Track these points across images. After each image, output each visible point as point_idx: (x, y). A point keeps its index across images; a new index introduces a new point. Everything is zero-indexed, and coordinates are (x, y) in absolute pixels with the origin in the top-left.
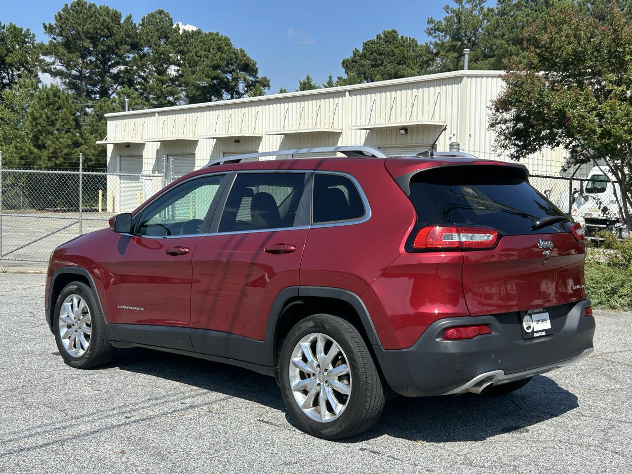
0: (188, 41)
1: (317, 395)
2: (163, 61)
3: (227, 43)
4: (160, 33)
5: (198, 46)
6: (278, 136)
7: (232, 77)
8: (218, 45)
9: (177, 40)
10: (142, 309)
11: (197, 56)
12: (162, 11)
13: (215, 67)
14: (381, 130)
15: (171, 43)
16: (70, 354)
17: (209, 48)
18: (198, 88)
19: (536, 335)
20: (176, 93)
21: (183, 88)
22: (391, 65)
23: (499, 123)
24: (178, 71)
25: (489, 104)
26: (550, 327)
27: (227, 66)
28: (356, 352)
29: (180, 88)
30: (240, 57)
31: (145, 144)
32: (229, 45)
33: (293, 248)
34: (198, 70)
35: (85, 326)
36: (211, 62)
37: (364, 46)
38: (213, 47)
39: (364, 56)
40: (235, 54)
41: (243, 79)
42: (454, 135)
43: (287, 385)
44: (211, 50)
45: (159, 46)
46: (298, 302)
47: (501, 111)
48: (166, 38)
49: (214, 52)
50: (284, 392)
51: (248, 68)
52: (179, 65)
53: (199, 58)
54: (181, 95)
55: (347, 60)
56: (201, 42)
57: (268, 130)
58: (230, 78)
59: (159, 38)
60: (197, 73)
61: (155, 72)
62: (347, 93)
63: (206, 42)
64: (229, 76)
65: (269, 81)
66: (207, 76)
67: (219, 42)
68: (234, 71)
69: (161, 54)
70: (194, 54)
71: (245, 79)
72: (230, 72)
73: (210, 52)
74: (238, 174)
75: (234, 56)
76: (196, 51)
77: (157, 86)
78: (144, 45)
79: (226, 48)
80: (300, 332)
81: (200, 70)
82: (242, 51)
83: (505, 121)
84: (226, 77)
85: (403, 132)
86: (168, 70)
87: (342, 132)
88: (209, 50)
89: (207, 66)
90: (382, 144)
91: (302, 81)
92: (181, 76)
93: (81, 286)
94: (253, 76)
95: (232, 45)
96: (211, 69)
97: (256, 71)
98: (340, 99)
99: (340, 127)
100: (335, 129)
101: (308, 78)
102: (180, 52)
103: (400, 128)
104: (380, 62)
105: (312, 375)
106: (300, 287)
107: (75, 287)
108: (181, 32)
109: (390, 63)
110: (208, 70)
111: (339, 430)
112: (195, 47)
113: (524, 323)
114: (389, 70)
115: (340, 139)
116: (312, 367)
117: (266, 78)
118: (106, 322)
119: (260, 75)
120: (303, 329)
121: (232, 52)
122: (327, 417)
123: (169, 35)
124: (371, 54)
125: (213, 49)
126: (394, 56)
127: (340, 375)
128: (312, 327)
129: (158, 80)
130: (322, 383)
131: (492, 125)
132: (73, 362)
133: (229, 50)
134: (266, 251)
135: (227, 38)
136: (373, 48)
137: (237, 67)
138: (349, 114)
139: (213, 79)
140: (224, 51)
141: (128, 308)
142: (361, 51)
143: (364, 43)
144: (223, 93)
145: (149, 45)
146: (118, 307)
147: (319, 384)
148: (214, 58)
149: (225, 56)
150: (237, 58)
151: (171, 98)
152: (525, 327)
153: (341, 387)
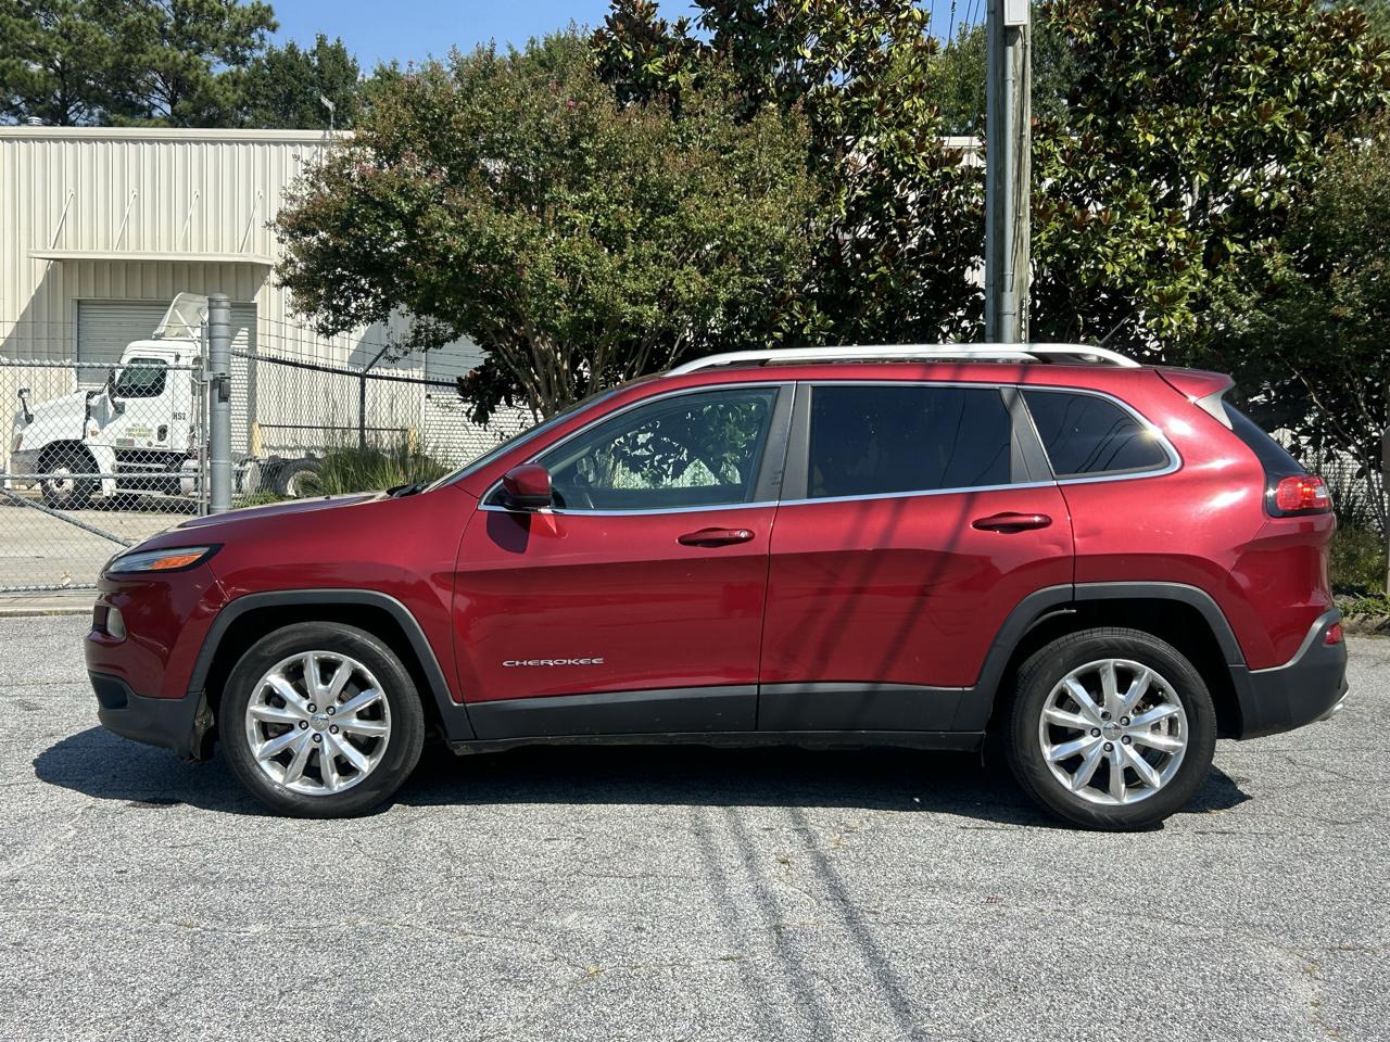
10: (594, 661)
33: (1037, 519)
35: (354, 719)
43: (1038, 759)
46: (1063, 612)
50: (1029, 768)
74: (814, 388)
105: (1088, 732)
106: (1077, 586)
118: (456, 704)
130: (1113, 743)
134: (975, 527)
141: (542, 662)
146: (505, 664)
153: (1161, 741)
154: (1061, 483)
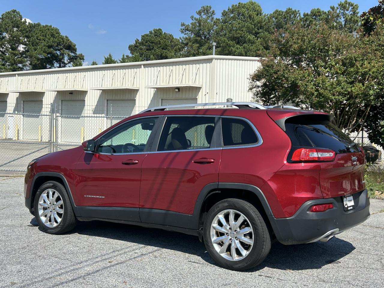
0: (32, 30)
1: (230, 245)
2: (15, 42)
3: (57, 32)
4: (14, 24)
5: (38, 33)
6: (98, 90)
7: (60, 53)
8: (51, 33)
9: (25, 29)
10: (103, 197)
11: (38, 40)
12: (15, 11)
13: (50, 47)
14: (164, 89)
15: (21, 31)
16: (46, 225)
17: (45, 34)
18: (38, 59)
19: (349, 208)
20: (24, 62)
21: (28, 59)
22: (158, 50)
23: (255, 88)
24: (25, 48)
25: (249, 77)
26: (354, 204)
27: (57, 46)
28: (257, 220)
29: (26, 59)
30: (65, 41)
31: (8, 94)
32: (58, 33)
34: (38, 48)
35: (58, 208)
36: (47, 43)
37: (142, 37)
38: (48, 34)
39: (142, 44)
40: (63, 39)
41: (67, 54)
42: (207, 93)
43: (209, 240)
44: (47, 36)
45: (13, 32)
46: (217, 192)
47: (255, 81)
48: (18, 27)
49: (49, 37)
50: (207, 244)
51: (71, 47)
52: (25, 45)
53: (39, 41)
54: (27, 63)
55: (132, 46)
56: (40, 31)
57: (91, 87)
58: (59, 54)
59: (13, 27)
60: (38, 49)
61: (10, 48)
62: (142, 66)
63: (44, 31)
64: (58, 52)
65: (84, 56)
66: (44, 52)
67: (52, 31)
68: (61, 49)
69: (14, 38)
70: (36, 38)
71: (69, 55)
72: (59, 50)
73: (46, 37)
74: (167, 117)
75: (62, 40)
76: (37, 36)
77: (12, 57)
78: (3, 31)
79: (57, 35)
80: (218, 209)
81: (40, 48)
82: (66, 37)
83: (258, 87)
84: (56, 53)
85: (177, 90)
86: (19, 47)
87: (139, 90)
88: (46, 36)
89: (44, 46)
90: (164, 97)
91: (106, 57)
92: (28, 51)
93: (55, 183)
94: (73, 53)
95: (60, 34)
96: (47, 48)
97: (75, 50)
98: (138, 69)
99: (138, 86)
100: (134, 88)
101: (110, 55)
102: (27, 37)
103: (175, 88)
104: (152, 47)
105: (225, 234)
106: (219, 183)
107: (51, 184)
108: (27, 24)
109: (158, 48)
110: (45, 48)
111: (246, 265)
112: (36, 34)
113: (344, 202)
114: (157, 52)
115: (138, 93)
116: (226, 229)
117: (82, 54)
118: (75, 206)
119: (78, 53)
120: (220, 208)
121: (61, 38)
122: (236, 258)
123: (20, 26)
124: (146, 42)
125: (48, 35)
126: (160, 44)
127: (245, 234)
128: (227, 206)
129: (12, 53)
130: (232, 239)
131: (251, 89)
132: (49, 231)
133: (58, 36)
134: (194, 162)
135: (57, 29)
136: (147, 39)
137: (64, 47)
138: (143, 78)
139: (48, 54)
140: (55, 37)
141: (92, 196)
142: (140, 41)
143: (142, 36)
144: (54, 63)
145: (6, 31)
146: (85, 196)
147: (230, 239)
148: (49, 41)
149: (56, 40)
150: (63, 42)
151: (20, 65)
152: (345, 204)
153: (247, 240)
154: (223, 148)
